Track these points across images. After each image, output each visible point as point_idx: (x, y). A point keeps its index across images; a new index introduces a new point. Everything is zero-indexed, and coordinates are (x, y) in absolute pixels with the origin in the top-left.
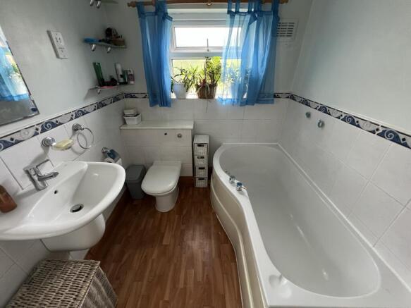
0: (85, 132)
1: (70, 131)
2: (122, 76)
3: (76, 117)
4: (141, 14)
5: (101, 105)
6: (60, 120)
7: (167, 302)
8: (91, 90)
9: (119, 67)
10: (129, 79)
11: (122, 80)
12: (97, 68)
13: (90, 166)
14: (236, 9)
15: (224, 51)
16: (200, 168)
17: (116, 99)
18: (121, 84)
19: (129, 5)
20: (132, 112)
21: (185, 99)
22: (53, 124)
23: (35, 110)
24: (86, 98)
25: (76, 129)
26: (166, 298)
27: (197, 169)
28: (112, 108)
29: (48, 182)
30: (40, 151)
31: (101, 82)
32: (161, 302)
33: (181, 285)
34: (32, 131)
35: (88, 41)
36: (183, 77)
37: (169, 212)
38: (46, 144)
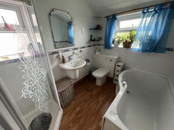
0: (82, 52)
1: (79, 51)
2: (98, 39)
3: (82, 48)
4: (108, 19)
5: (89, 46)
6: (78, 48)
7: (85, 107)
8: (88, 42)
9: (98, 36)
10: (100, 40)
11: (98, 40)
12: (91, 36)
13: (80, 60)
14: (147, 10)
15: (138, 28)
16: (116, 75)
17: (95, 45)
18: (97, 41)
19: (105, 17)
20: (98, 50)
21: (117, 47)
22: (76, 49)
23: (74, 45)
24: (86, 44)
25: (81, 51)
26: (85, 106)
27: (115, 76)
28: (92, 48)
29: (71, 60)
30: (72, 54)
31: (91, 40)
32: (83, 106)
33: (90, 106)
34: (72, 49)
35: (91, 29)
36: (118, 39)
37: (99, 86)
38: (74, 53)
